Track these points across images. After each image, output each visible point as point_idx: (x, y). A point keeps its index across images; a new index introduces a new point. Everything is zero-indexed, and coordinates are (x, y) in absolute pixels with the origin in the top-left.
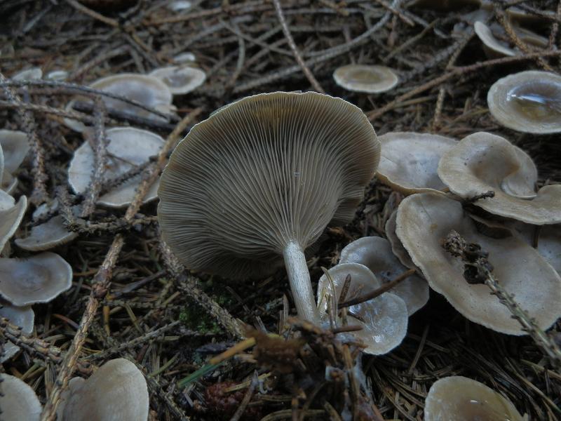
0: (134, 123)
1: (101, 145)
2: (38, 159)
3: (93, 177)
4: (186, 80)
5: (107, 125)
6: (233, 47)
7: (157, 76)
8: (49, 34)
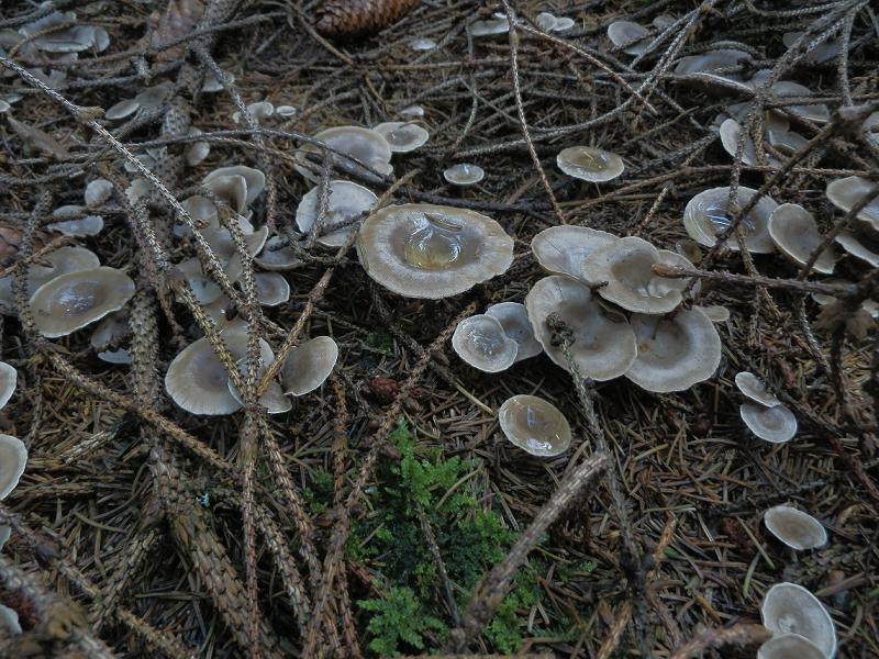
0: (354, 177)
1: (325, 194)
2: (272, 197)
3: (316, 220)
4: (410, 138)
5: (332, 177)
6: (467, 103)
7: (381, 131)
8: (279, 59)
